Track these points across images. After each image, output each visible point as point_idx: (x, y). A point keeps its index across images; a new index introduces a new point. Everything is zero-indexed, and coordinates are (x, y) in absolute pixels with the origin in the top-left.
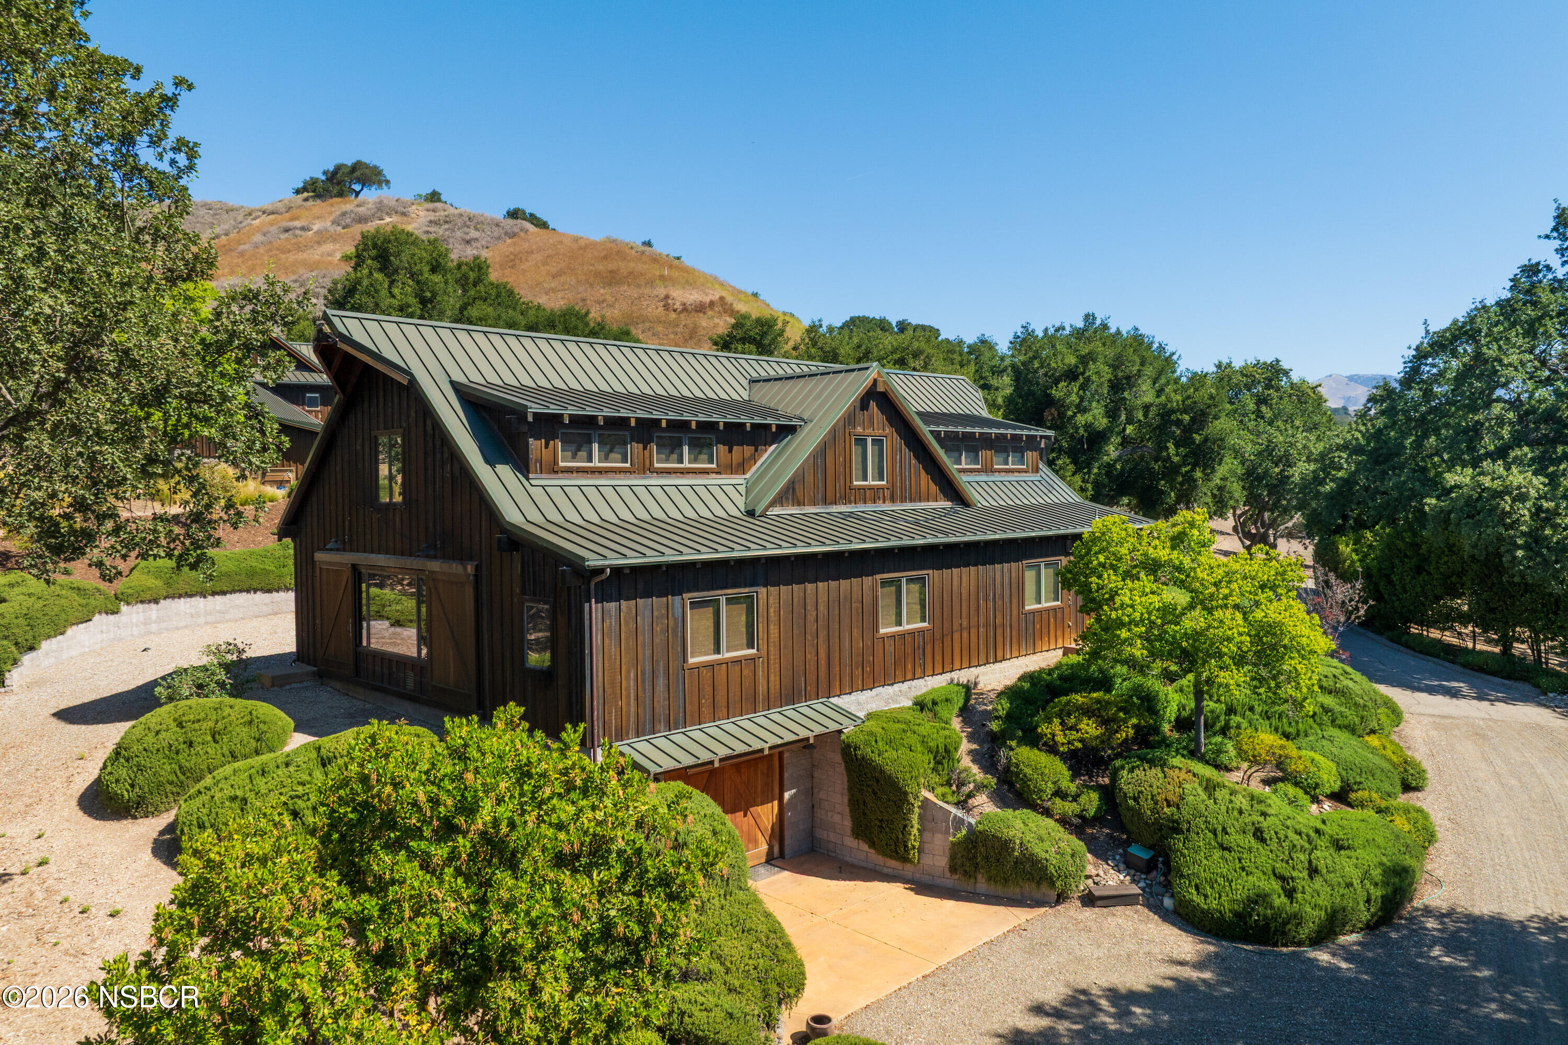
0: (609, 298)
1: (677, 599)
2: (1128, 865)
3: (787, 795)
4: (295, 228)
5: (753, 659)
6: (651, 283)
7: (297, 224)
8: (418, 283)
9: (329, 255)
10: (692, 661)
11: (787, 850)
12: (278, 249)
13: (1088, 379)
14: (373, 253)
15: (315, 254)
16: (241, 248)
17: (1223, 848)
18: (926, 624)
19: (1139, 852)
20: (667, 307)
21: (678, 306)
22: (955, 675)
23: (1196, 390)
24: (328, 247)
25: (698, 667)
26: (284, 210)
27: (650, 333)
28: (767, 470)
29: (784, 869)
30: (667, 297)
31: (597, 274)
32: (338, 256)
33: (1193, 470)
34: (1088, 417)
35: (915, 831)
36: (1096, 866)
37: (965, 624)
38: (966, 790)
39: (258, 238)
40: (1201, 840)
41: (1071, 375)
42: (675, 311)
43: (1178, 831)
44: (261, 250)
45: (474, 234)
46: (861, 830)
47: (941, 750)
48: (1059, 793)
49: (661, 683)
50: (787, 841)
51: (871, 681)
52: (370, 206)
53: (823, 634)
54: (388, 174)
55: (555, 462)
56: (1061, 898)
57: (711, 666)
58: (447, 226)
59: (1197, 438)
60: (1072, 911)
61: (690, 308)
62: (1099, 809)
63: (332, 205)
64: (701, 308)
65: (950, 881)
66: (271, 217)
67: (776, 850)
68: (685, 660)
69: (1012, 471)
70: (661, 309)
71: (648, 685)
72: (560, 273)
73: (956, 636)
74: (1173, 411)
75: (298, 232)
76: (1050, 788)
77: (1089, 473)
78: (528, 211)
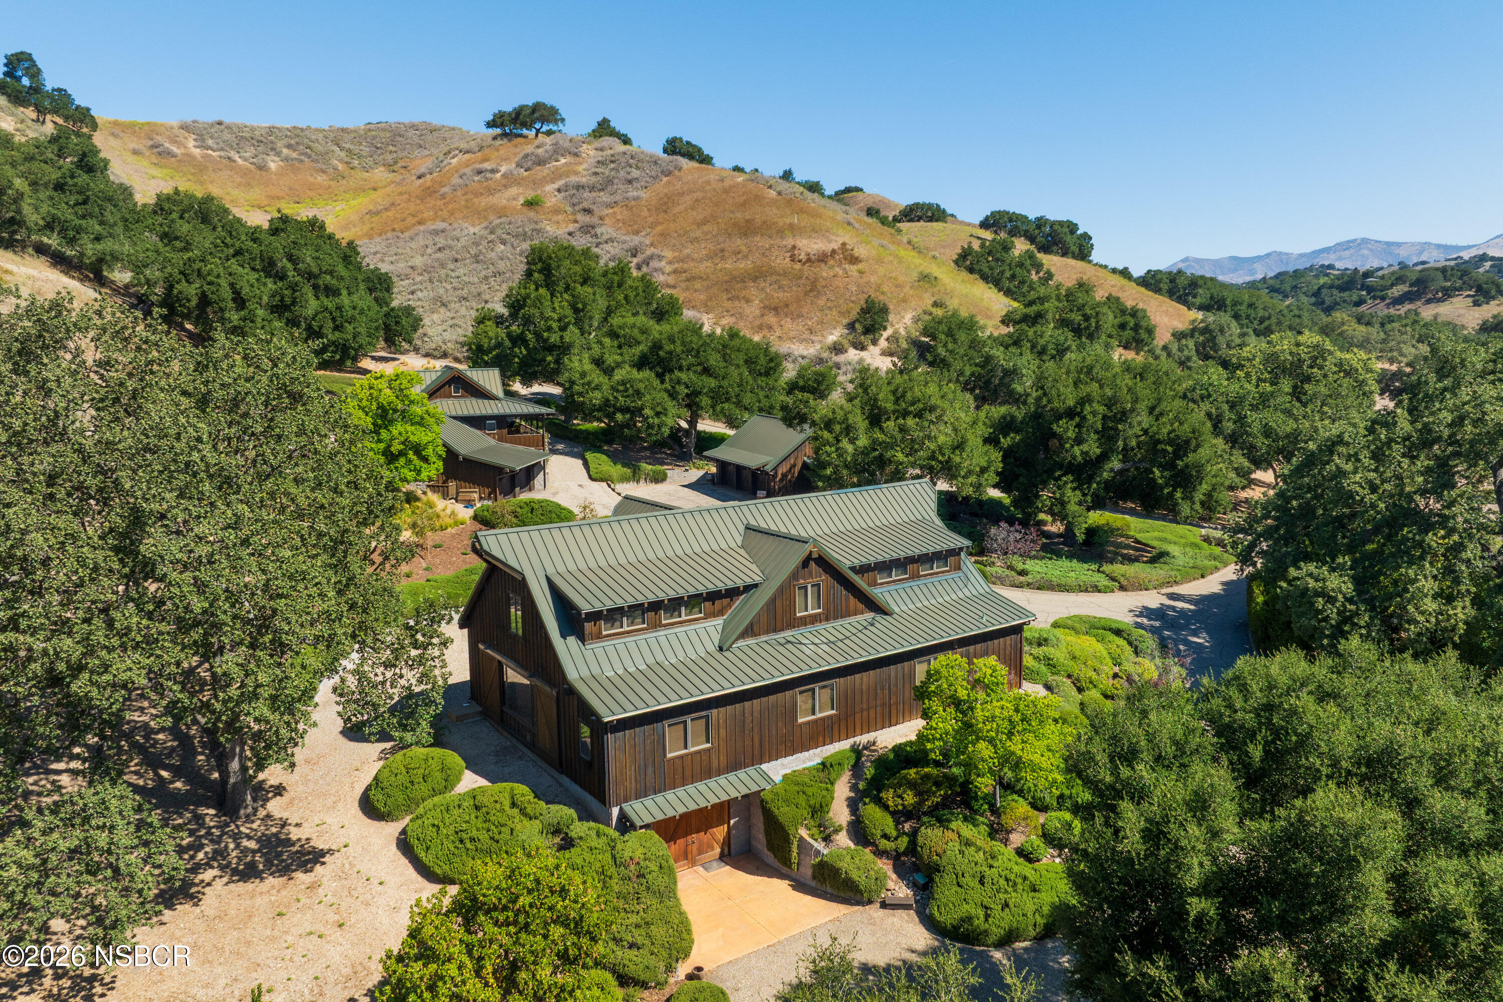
0: (743, 248)
1: (660, 724)
2: (913, 885)
3: (732, 822)
4: (486, 170)
5: (708, 750)
6: (781, 232)
7: (487, 166)
8: (573, 296)
9: (514, 199)
10: (669, 756)
11: (732, 851)
12: (472, 192)
13: (1084, 418)
14: (539, 266)
15: (500, 199)
16: (444, 190)
17: (959, 885)
18: (834, 712)
19: (920, 879)
20: (793, 259)
21: (803, 257)
22: (858, 739)
23: (1181, 424)
24: (514, 191)
25: (673, 759)
26: (477, 149)
27: (776, 286)
28: (736, 615)
29: (727, 864)
30: (794, 247)
31: (735, 225)
32: (522, 201)
33: (1174, 490)
34: (1085, 447)
35: (795, 854)
36: (896, 883)
37: (865, 706)
38: (828, 832)
39: (456, 180)
40: (949, 878)
41: (1070, 413)
42: (800, 261)
43: (939, 871)
44: (459, 193)
45: (635, 173)
46: (771, 847)
47: (818, 806)
48: (885, 836)
49: (650, 770)
50: (732, 846)
51: (793, 749)
52: (548, 147)
53: (756, 730)
54: (563, 113)
55: (600, 632)
56: (870, 902)
57: (681, 757)
58: (612, 166)
59: (1180, 463)
60: (874, 912)
61: (813, 258)
62: (907, 848)
63: (516, 146)
64: (823, 258)
65: (813, 884)
66: (467, 156)
67: (726, 851)
68: (665, 756)
69: (937, 573)
70: (788, 259)
71: (642, 772)
72: (705, 222)
73: (858, 716)
74: (1159, 442)
75: (489, 175)
76: (879, 833)
77: (1089, 488)
78: (685, 139)
